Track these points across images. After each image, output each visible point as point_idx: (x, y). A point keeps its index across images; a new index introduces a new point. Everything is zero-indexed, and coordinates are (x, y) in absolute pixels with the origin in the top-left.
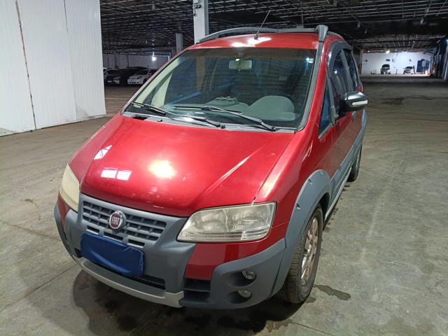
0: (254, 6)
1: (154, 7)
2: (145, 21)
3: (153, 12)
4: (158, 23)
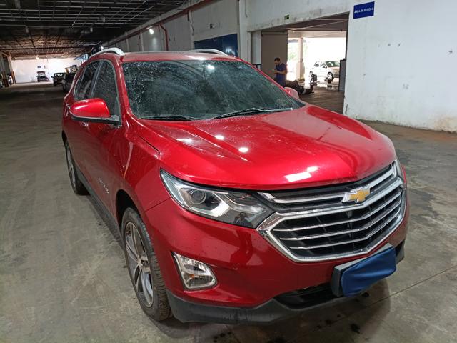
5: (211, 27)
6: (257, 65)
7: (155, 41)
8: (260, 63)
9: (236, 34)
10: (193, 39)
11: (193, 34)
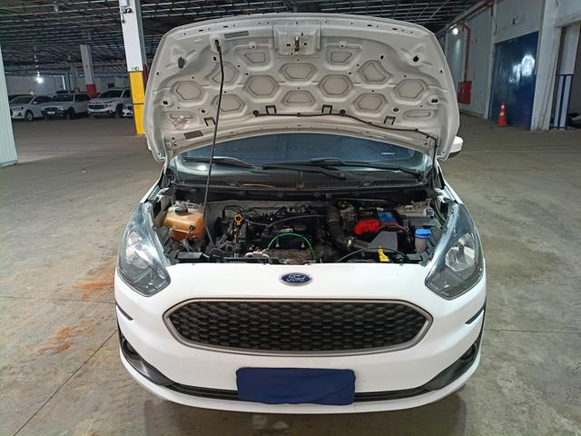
0: (195, 10)
1: (56, 10)
2: (36, 27)
3: (54, 15)
4: (55, 30)
5: (514, 23)
6: (565, 76)
7: (458, 43)
8: (572, 73)
9: (537, 33)
10: (494, 40)
11: (495, 34)
